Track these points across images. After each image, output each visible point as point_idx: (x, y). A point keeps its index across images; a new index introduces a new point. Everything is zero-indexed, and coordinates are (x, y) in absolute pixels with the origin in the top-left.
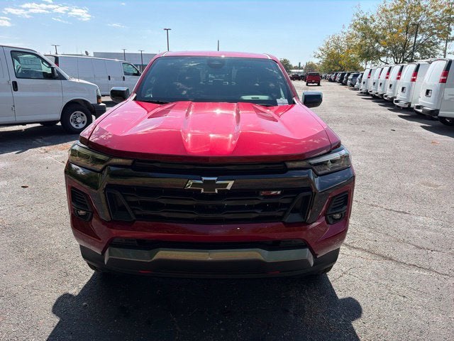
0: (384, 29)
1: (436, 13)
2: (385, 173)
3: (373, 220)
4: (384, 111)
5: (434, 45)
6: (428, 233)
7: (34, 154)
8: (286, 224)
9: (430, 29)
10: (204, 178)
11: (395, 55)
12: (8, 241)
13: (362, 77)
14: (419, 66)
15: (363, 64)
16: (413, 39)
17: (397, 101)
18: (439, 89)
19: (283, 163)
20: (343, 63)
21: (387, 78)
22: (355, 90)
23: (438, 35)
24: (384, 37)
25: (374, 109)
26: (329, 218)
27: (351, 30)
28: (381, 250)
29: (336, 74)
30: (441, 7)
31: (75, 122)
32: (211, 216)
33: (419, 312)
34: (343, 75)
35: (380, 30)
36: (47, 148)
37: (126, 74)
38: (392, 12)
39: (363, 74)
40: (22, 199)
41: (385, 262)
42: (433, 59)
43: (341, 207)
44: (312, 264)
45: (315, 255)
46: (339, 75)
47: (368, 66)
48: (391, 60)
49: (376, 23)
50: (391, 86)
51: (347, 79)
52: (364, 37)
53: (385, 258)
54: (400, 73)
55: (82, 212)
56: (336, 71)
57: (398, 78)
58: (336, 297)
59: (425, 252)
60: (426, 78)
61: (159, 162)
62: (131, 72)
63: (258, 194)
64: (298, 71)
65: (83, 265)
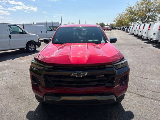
0: (138, 11)
1: (156, 5)
2: (140, 64)
3: (136, 82)
4: (139, 41)
5: (156, 16)
6: (156, 86)
7: (17, 60)
8: (106, 87)
9: (154, 10)
10: (77, 72)
11: (142, 20)
12: (10, 92)
13: (130, 28)
14: (151, 24)
15: (130, 24)
16: (148, 14)
17: (143, 37)
18: (158, 32)
19: (104, 65)
20: (123, 23)
21: (139, 29)
22: (128, 33)
23: (157, 12)
24: (138, 14)
25: (135, 40)
26: (121, 84)
27: (126, 12)
28: (140, 93)
29: (121, 27)
30: (158, 2)
31: (31, 48)
32: (80, 84)
33: (154, 116)
34: (123, 27)
35: (136, 11)
36: (21, 58)
37: (47, 30)
38: (141, 5)
39: (130, 27)
40: (14, 77)
41: (141, 97)
42: (156, 22)
43: (125, 80)
44: (115, 100)
45: (116, 97)
46: (122, 28)
47: (132, 24)
48: (140, 22)
49: (135, 9)
50: (141, 31)
51: (125, 29)
52: (131, 14)
53: (141, 96)
54: (144, 27)
55: (35, 84)
56: (121, 26)
57: (143, 29)
58: (124, 111)
59: (155, 93)
60: (154, 28)
61: (62, 67)
62: (49, 30)
63: (96, 77)
64: (107, 26)
65: (36, 100)
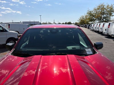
0: (95, 14)
5: (108, 17)
9: (107, 13)
11: (98, 20)
13: (91, 26)
14: (110, 23)
16: (103, 16)
17: (104, 33)
20: (85, 22)
21: (99, 26)
23: (109, 15)
24: (96, 16)
27: (87, 14)
30: (109, 8)
34: (85, 25)
38: (97, 10)
49: (93, 12)
51: (87, 26)
52: (90, 16)
56: (83, 24)
57: (103, 27)
